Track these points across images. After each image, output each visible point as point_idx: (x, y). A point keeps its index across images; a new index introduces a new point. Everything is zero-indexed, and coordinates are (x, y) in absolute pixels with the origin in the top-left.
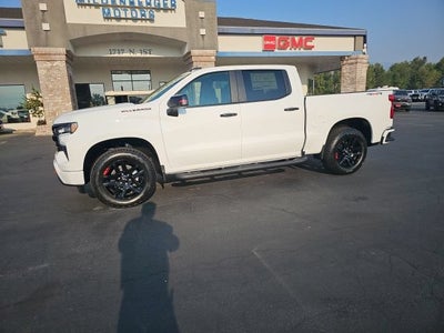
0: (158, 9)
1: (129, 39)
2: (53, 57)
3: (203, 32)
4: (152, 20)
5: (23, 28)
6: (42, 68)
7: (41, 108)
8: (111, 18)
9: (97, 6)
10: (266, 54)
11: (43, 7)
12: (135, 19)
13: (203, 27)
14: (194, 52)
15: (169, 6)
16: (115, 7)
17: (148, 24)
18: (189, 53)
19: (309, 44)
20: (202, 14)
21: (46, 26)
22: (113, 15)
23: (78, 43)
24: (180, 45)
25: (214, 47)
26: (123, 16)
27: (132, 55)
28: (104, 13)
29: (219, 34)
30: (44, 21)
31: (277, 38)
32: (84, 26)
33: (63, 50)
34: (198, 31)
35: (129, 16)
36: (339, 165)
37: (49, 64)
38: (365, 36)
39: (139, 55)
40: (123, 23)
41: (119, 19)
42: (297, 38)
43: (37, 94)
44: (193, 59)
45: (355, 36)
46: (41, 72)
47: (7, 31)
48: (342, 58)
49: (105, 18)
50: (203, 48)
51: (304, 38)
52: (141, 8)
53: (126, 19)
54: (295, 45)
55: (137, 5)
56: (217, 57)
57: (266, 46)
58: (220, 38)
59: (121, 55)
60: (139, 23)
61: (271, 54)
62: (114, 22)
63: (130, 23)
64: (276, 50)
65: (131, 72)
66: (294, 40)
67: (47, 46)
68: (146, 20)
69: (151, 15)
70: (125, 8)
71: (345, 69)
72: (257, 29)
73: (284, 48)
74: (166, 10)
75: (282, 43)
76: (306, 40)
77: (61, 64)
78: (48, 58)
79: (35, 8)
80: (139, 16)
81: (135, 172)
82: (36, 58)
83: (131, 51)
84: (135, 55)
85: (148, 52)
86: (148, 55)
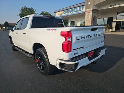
6: (86, 15)
21: (89, 3)
27: (119, 6)
33: (92, 9)
37: (88, 14)
39: (122, 5)
59: (114, 7)
67: (89, 9)
77: (91, 14)
78: (88, 12)
82: (86, 12)
83: (118, 4)
84: (120, 6)
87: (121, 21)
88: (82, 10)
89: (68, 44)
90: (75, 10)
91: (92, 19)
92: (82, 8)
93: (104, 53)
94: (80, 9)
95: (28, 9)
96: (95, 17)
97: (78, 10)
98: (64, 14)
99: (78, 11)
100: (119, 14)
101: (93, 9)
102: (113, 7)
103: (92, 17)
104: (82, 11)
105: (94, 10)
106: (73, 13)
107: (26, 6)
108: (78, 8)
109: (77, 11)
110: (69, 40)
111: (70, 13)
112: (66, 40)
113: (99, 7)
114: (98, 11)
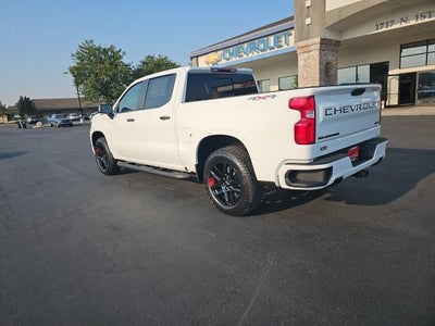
2: (310, 48)
5: (293, 28)
6: (301, 58)
11: (308, 3)
21: (308, 21)
27: (404, 24)
30: (307, 17)
33: (318, 40)
37: (307, 55)
39: (413, 22)
59: (389, 28)
65: (428, 42)
67: (307, 38)
77: (316, 54)
78: (306, 49)
79: (303, 6)
82: (299, 51)
83: (403, 20)
84: (408, 24)
85: (427, 15)
86: (427, 20)
87: (415, 73)
88: (283, 43)
89: (309, 125)
90: (262, 46)
91: (320, 70)
92: (283, 39)
93: (383, 154)
94: (277, 41)
95: (99, 49)
96: (328, 63)
97: (272, 44)
98: (224, 61)
99: (272, 48)
100: (405, 52)
101: (322, 40)
102: (384, 29)
103: (321, 63)
104: (285, 46)
105: (324, 42)
106: (255, 55)
107: (92, 41)
108: (272, 38)
109: (270, 49)
110: (310, 115)
111: (245, 56)
112: (303, 116)
113: (341, 32)
114: (338, 43)
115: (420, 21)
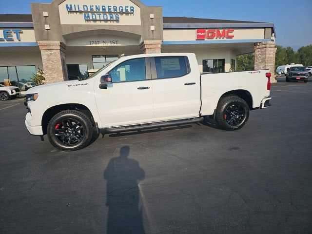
0: (122, 13)
1: (102, 34)
2: (51, 47)
3: (153, 28)
4: (117, 21)
5: (32, 28)
7: (43, 81)
8: (90, 20)
9: (81, 12)
10: (199, 42)
11: (45, 14)
12: (106, 21)
13: (152, 25)
14: (146, 42)
15: (129, 11)
16: (93, 12)
17: (115, 23)
18: (143, 42)
19: (230, 34)
20: (152, 16)
21: (47, 27)
22: (91, 18)
23: (68, 37)
24: (137, 37)
25: (161, 38)
26: (98, 18)
27: (105, 45)
28: (85, 17)
29: (165, 29)
30: (46, 23)
31: (207, 31)
32: (72, 26)
33: (58, 43)
34: (150, 28)
35: (102, 18)
36: (227, 123)
37: (49, 52)
38: (272, 28)
39: (109, 45)
40: (98, 23)
41: (95, 20)
42: (221, 31)
43: (41, 71)
44: (146, 47)
45: (265, 28)
46: (44, 57)
47: (23, 31)
48: (255, 44)
49: (86, 20)
50: (153, 39)
51: (226, 30)
52: (110, 13)
53: (100, 20)
54: (219, 35)
55: (107, 10)
56: (162, 45)
57: (198, 36)
58: (165, 32)
59: (97, 45)
60: (109, 23)
61: (202, 42)
62: (92, 23)
63: (103, 23)
64: (206, 39)
65: (105, 56)
66: (219, 32)
67: (48, 39)
68: (114, 21)
69: (117, 17)
70: (99, 13)
71: (257, 52)
72: (192, 25)
73: (212, 37)
74: (127, 13)
75: (210, 35)
76: (228, 32)
77: (57, 52)
78: (49, 48)
79: (40, 15)
80: (109, 19)
81: (78, 127)
82: (41, 48)
83: (104, 42)
84: (107, 45)
85: (116, 42)
86: (115, 45)
88: (14, 38)
91: (62, 65)
92: (14, 34)
94: (7, 35)
96: (63, 60)
99: (1, 40)
101: (61, 43)
102: (94, 45)
105: (62, 45)
115: (112, 45)
